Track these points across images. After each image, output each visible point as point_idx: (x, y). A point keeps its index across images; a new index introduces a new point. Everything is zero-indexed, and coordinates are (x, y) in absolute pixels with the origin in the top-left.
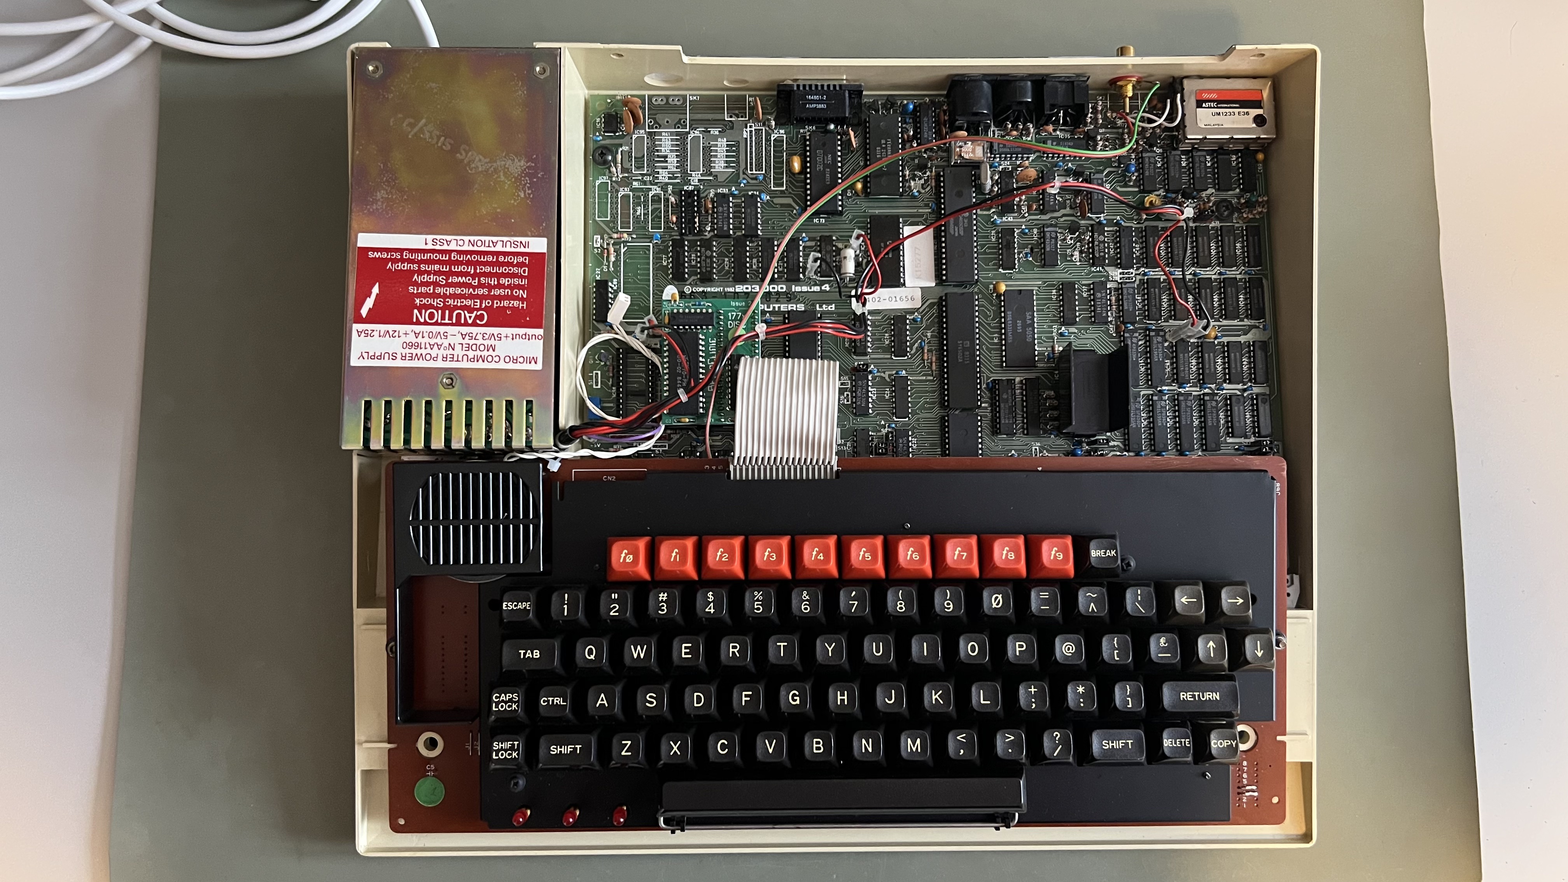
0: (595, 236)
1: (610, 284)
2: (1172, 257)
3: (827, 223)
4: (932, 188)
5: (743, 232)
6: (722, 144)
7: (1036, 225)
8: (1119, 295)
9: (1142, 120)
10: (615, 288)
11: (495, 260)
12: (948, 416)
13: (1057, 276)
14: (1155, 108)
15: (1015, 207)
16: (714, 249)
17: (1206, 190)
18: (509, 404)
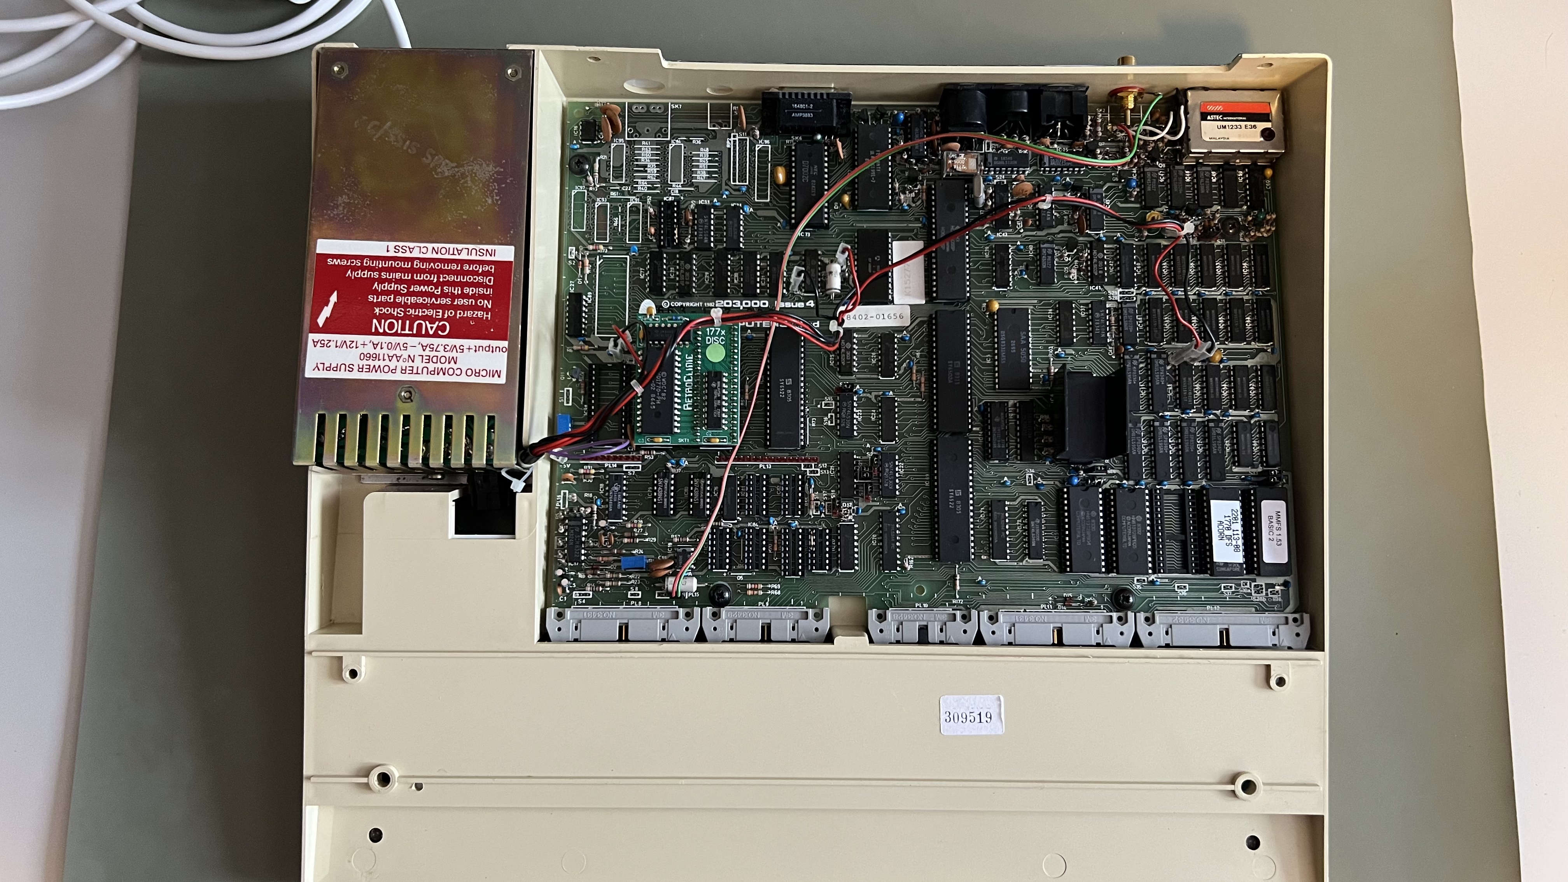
0: (570, 248)
1: (584, 297)
2: (1175, 277)
3: (813, 237)
4: (923, 201)
5: (725, 245)
6: (704, 154)
7: (1031, 241)
8: (1118, 315)
9: (1144, 133)
10: (590, 302)
11: (459, 268)
12: (937, 440)
13: (1053, 294)
14: (1157, 122)
15: (1010, 222)
16: (694, 262)
17: (1211, 207)
18: (470, 419)
